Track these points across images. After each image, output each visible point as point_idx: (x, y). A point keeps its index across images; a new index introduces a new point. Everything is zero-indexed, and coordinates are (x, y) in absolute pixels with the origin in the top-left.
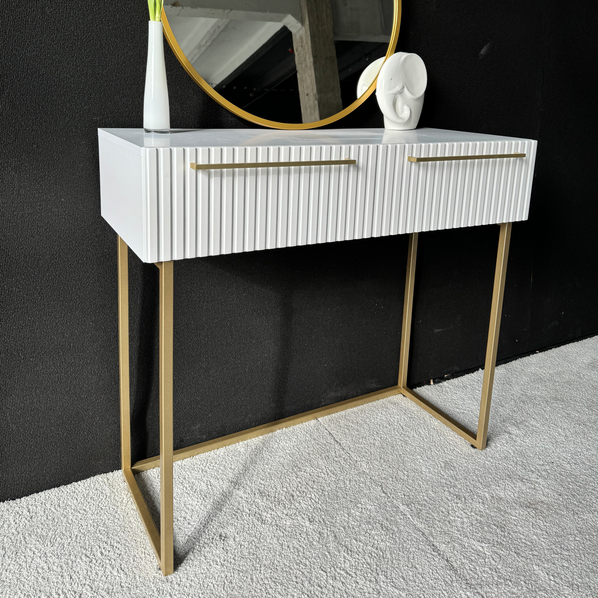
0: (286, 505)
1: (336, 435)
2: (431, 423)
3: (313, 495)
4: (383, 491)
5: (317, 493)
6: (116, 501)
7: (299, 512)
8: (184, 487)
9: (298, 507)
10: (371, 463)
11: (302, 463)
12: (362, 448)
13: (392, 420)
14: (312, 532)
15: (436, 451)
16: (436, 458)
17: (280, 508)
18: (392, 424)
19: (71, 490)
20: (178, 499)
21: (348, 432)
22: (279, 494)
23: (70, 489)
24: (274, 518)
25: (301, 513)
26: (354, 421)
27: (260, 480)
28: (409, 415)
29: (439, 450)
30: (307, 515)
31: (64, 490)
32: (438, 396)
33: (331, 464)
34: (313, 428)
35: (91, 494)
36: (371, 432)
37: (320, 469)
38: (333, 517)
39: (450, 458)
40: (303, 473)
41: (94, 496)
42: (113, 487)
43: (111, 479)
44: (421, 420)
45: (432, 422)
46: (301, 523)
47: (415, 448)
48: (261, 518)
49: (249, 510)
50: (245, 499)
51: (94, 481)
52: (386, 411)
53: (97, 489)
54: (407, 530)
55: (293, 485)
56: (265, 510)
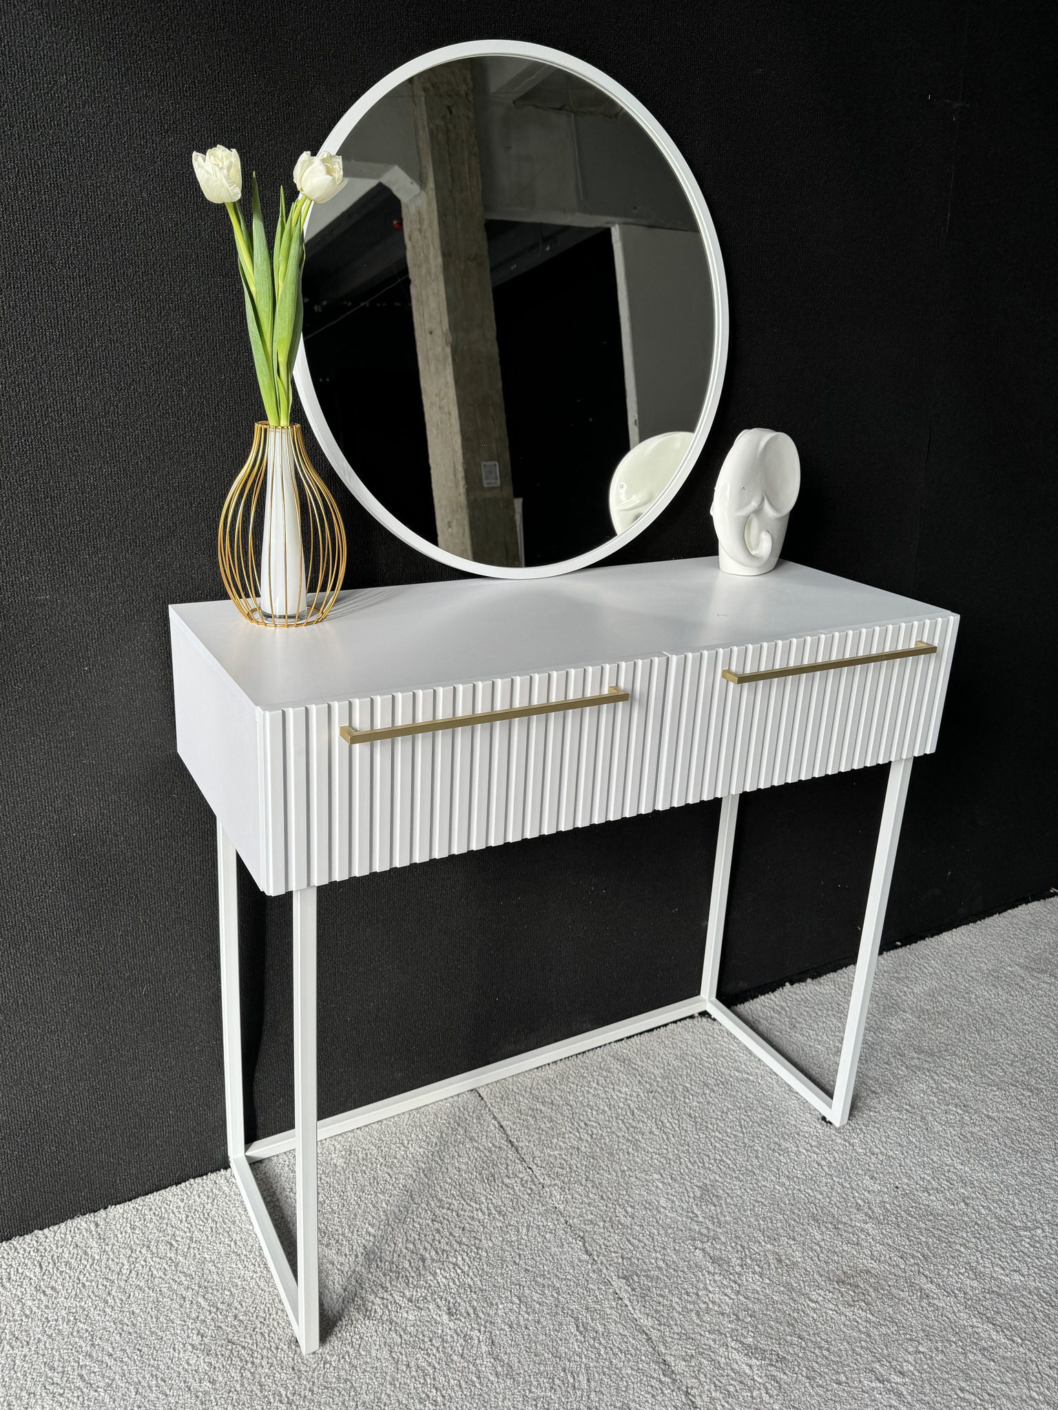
0: (411, 1279)
1: (511, 1129)
2: (685, 1102)
3: (460, 1258)
4: (586, 1248)
5: (467, 1254)
6: (110, 1269)
7: (432, 1294)
8: (231, 1241)
9: (432, 1283)
10: (569, 1190)
11: (446, 1191)
12: (556, 1157)
13: (615, 1097)
14: (452, 1336)
15: (689, 1164)
16: (687, 1177)
17: (398, 1285)
18: (614, 1105)
19: (32, 1245)
20: (219, 1265)
21: (533, 1122)
22: (399, 1256)
23: (30, 1244)
24: (387, 1307)
25: (436, 1297)
26: (547, 1100)
27: (367, 1225)
28: (648, 1086)
29: (695, 1162)
30: (446, 1300)
31: (18, 1246)
32: (704, 1042)
33: (498, 1191)
34: (471, 1114)
35: (66, 1255)
36: (575, 1124)
37: (476, 1203)
38: (492, 1305)
39: (712, 1178)
40: (444, 1211)
41: (71, 1260)
42: (104, 1240)
43: (101, 1223)
44: (668, 1096)
45: (687, 1101)
46: (434, 1316)
47: (651, 1158)
48: (364, 1306)
49: (345, 1290)
50: (339, 1267)
51: (72, 1229)
52: (605, 1078)
53: (77, 1246)
54: (621, 1331)
55: (425, 1236)
56: (372, 1290)
